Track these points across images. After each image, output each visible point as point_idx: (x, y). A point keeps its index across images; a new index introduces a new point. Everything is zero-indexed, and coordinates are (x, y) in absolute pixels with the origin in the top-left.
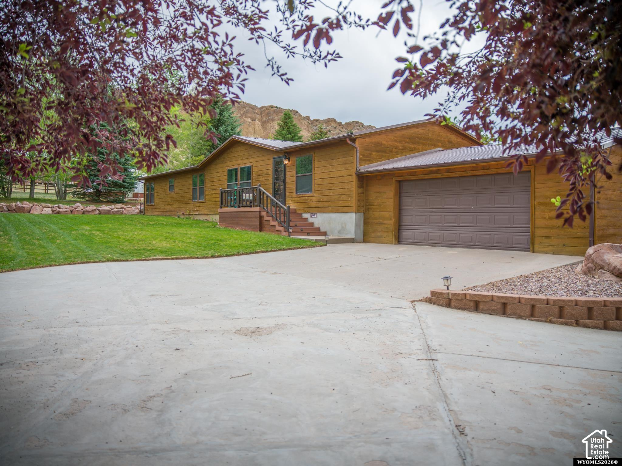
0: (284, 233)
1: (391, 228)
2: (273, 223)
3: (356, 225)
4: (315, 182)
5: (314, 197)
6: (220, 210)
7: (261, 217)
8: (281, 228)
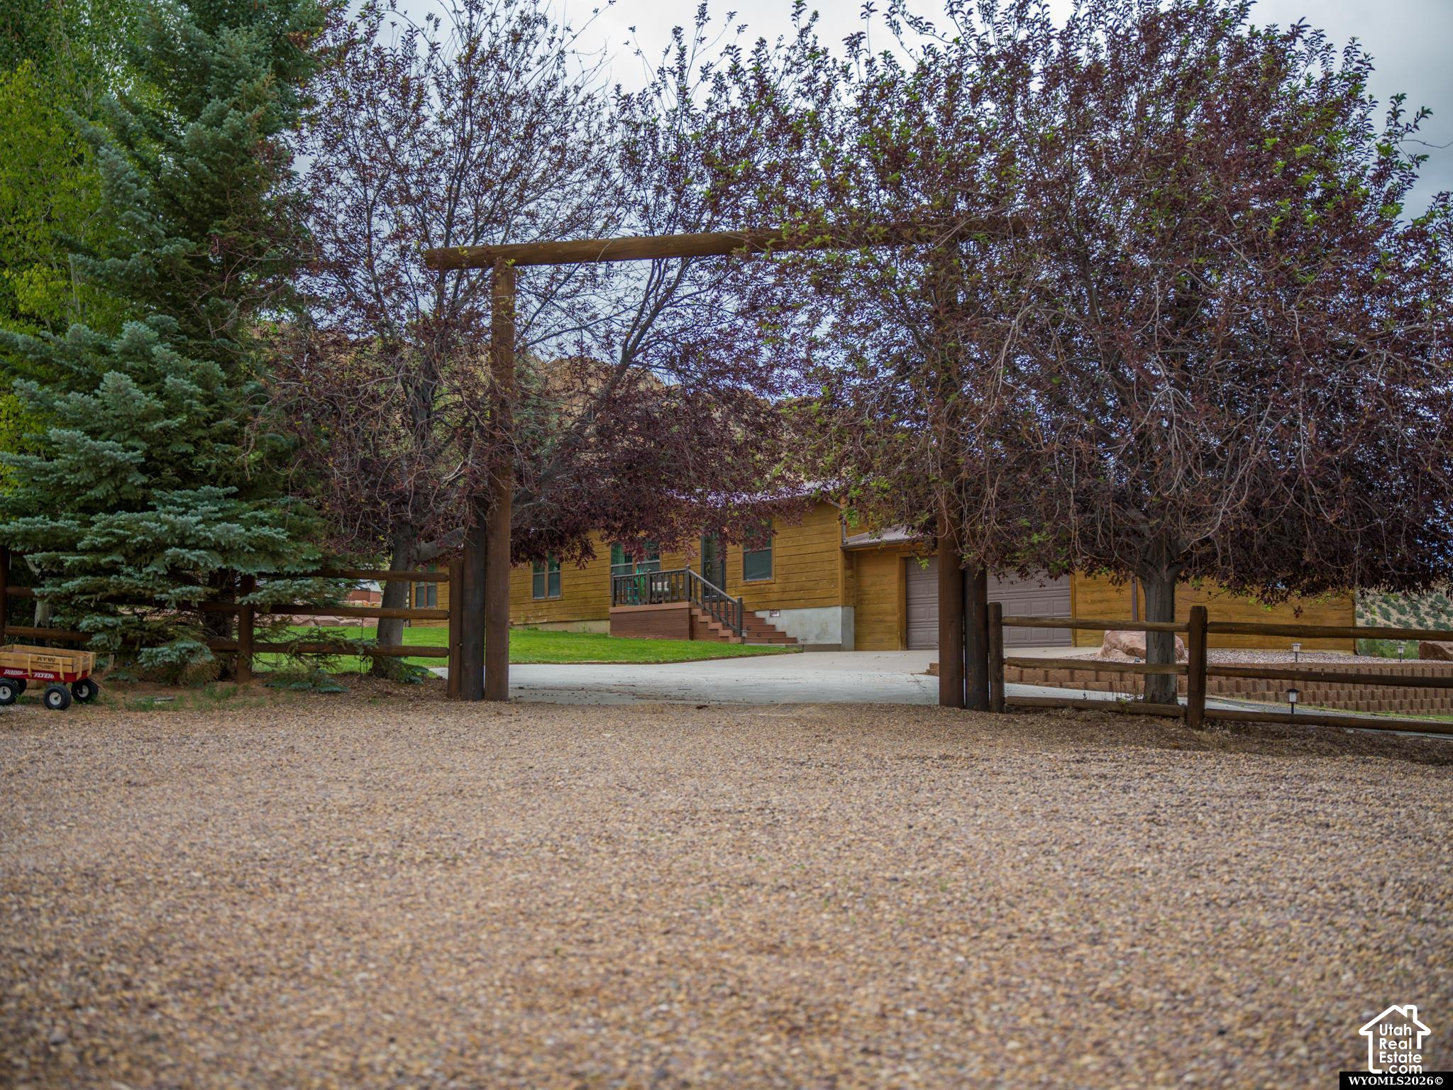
0: (734, 640)
1: (896, 627)
2: (713, 626)
3: (843, 624)
4: (776, 561)
5: (774, 583)
6: (612, 610)
7: (692, 618)
8: (728, 633)
